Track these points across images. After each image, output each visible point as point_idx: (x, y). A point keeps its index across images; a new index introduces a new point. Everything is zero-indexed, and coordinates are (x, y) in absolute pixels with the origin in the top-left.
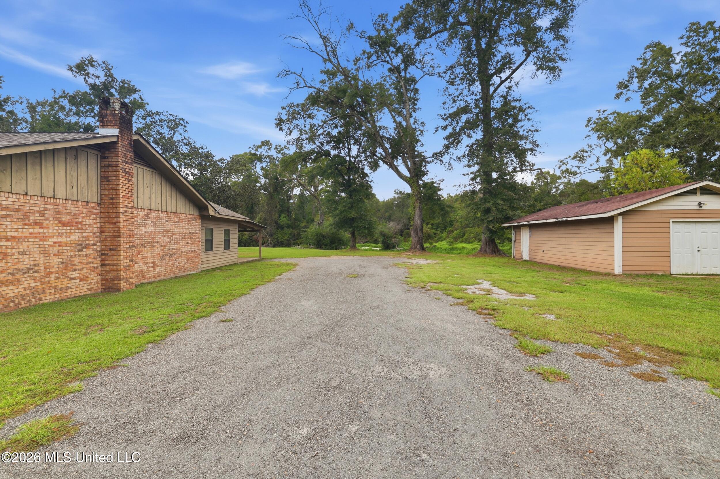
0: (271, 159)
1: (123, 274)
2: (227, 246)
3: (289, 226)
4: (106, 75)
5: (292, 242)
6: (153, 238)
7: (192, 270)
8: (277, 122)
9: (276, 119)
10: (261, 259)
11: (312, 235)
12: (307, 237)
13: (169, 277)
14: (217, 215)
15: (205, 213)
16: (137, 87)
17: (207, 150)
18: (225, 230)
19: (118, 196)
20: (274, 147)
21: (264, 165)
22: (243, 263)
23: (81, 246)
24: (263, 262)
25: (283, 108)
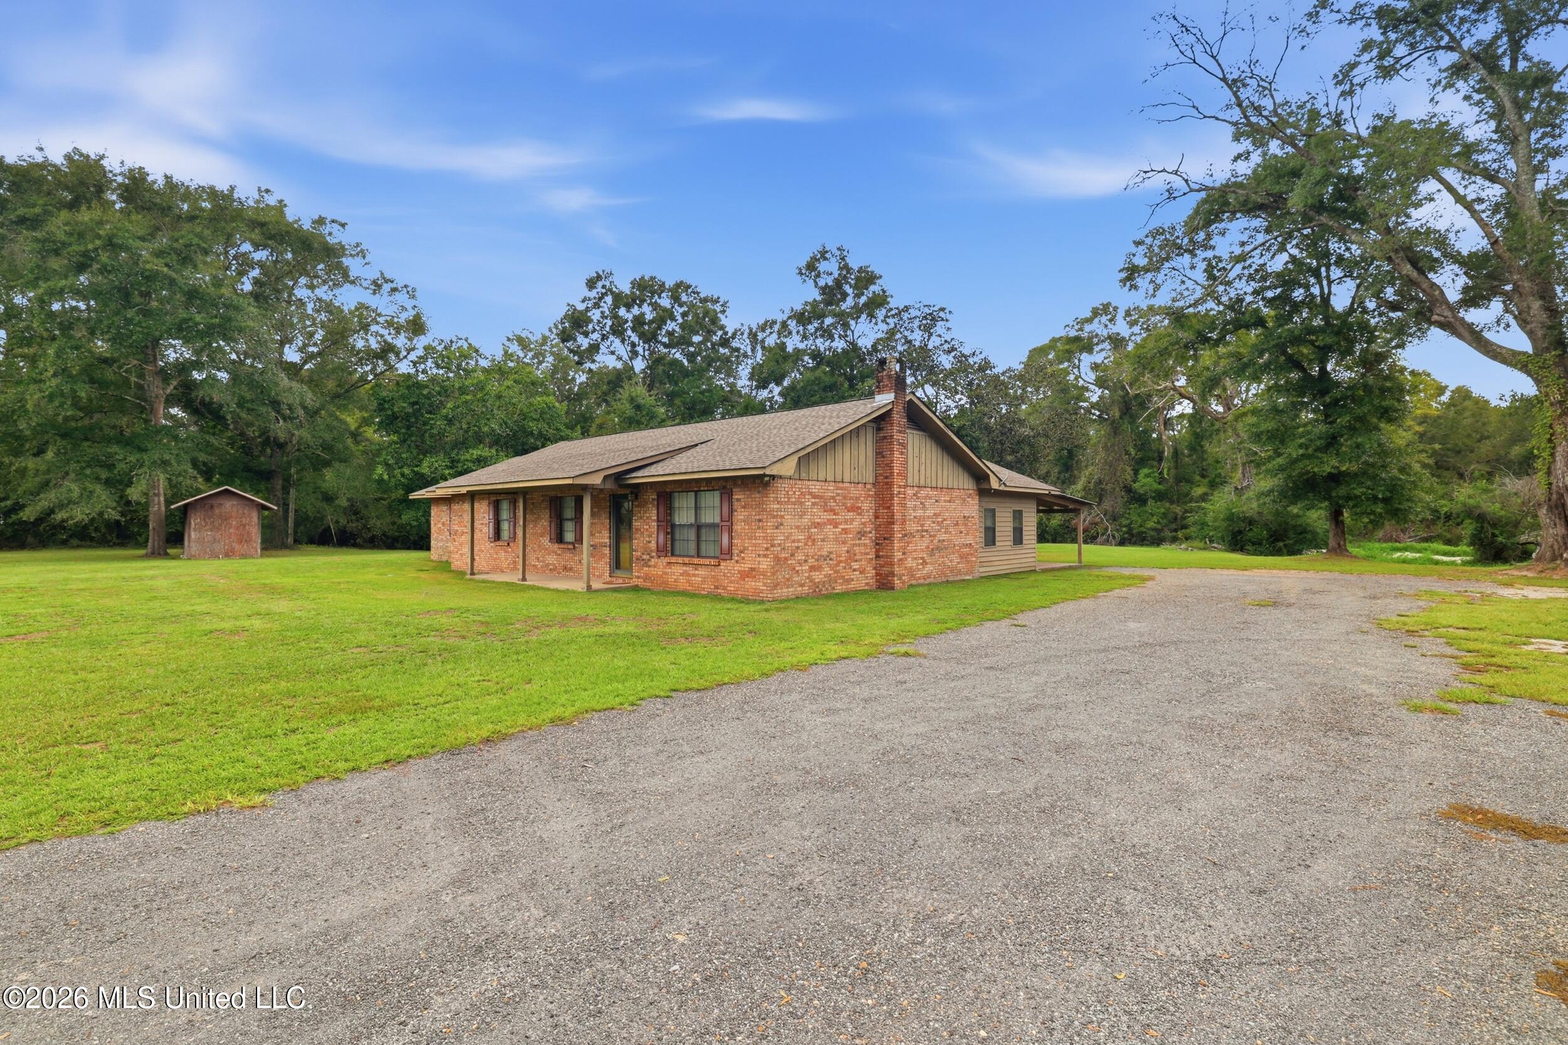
0: (1117, 342)
1: (897, 569)
2: (1018, 538)
3: (1160, 496)
4: (840, 269)
5: (1168, 533)
6: (922, 526)
7: (966, 574)
8: (1124, 275)
9: (1121, 271)
10: (1080, 566)
11: (1215, 520)
12: (1204, 524)
13: (939, 580)
14: (1002, 488)
15: (985, 486)
16: (877, 272)
17: (982, 356)
18: (1014, 512)
19: (892, 473)
20: (1121, 314)
21: (1098, 358)
22: (1044, 571)
23: (861, 534)
24: (1083, 571)
25: (1138, 243)
